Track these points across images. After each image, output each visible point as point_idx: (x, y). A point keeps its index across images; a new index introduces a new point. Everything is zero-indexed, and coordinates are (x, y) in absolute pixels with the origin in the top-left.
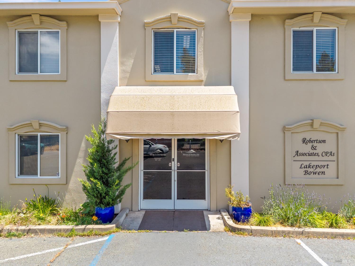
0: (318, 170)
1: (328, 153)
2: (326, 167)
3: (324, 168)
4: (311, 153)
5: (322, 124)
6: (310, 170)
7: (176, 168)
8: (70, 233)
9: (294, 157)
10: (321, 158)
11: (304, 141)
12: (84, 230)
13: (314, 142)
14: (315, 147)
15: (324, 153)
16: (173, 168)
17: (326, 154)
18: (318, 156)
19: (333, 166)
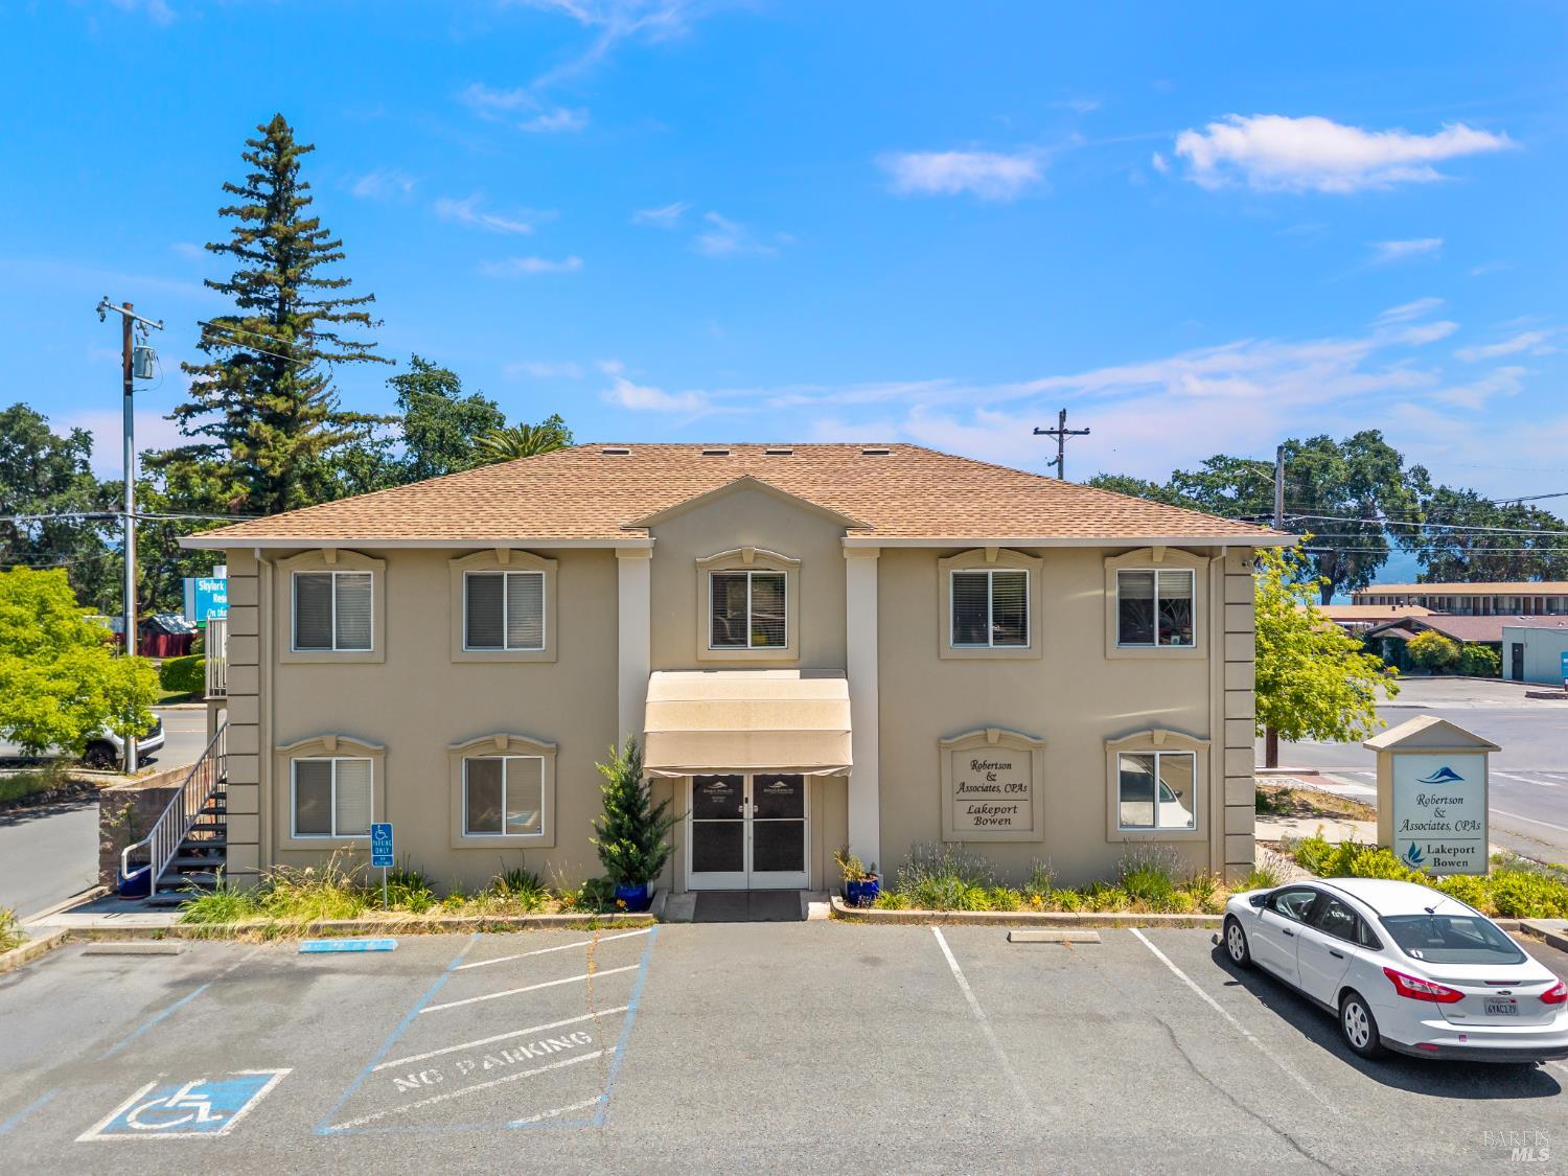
0: (999, 816)
1: (1015, 786)
2: (1012, 810)
3: (1009, 812)
4: (987, 787)
5: (1002, 737)
6: (984, 816)
7: (751, 816)
8: (590, 925)
9: (957, 793)
10: (1003, 795)
11: (975, 765)
12: (611, 920)
13: (991, 766)
14: (994, 775)
15: (1008, 786)
16: (745, 816)
17: (1012, 788)
18: (999, 791)
19: (1023, 807)
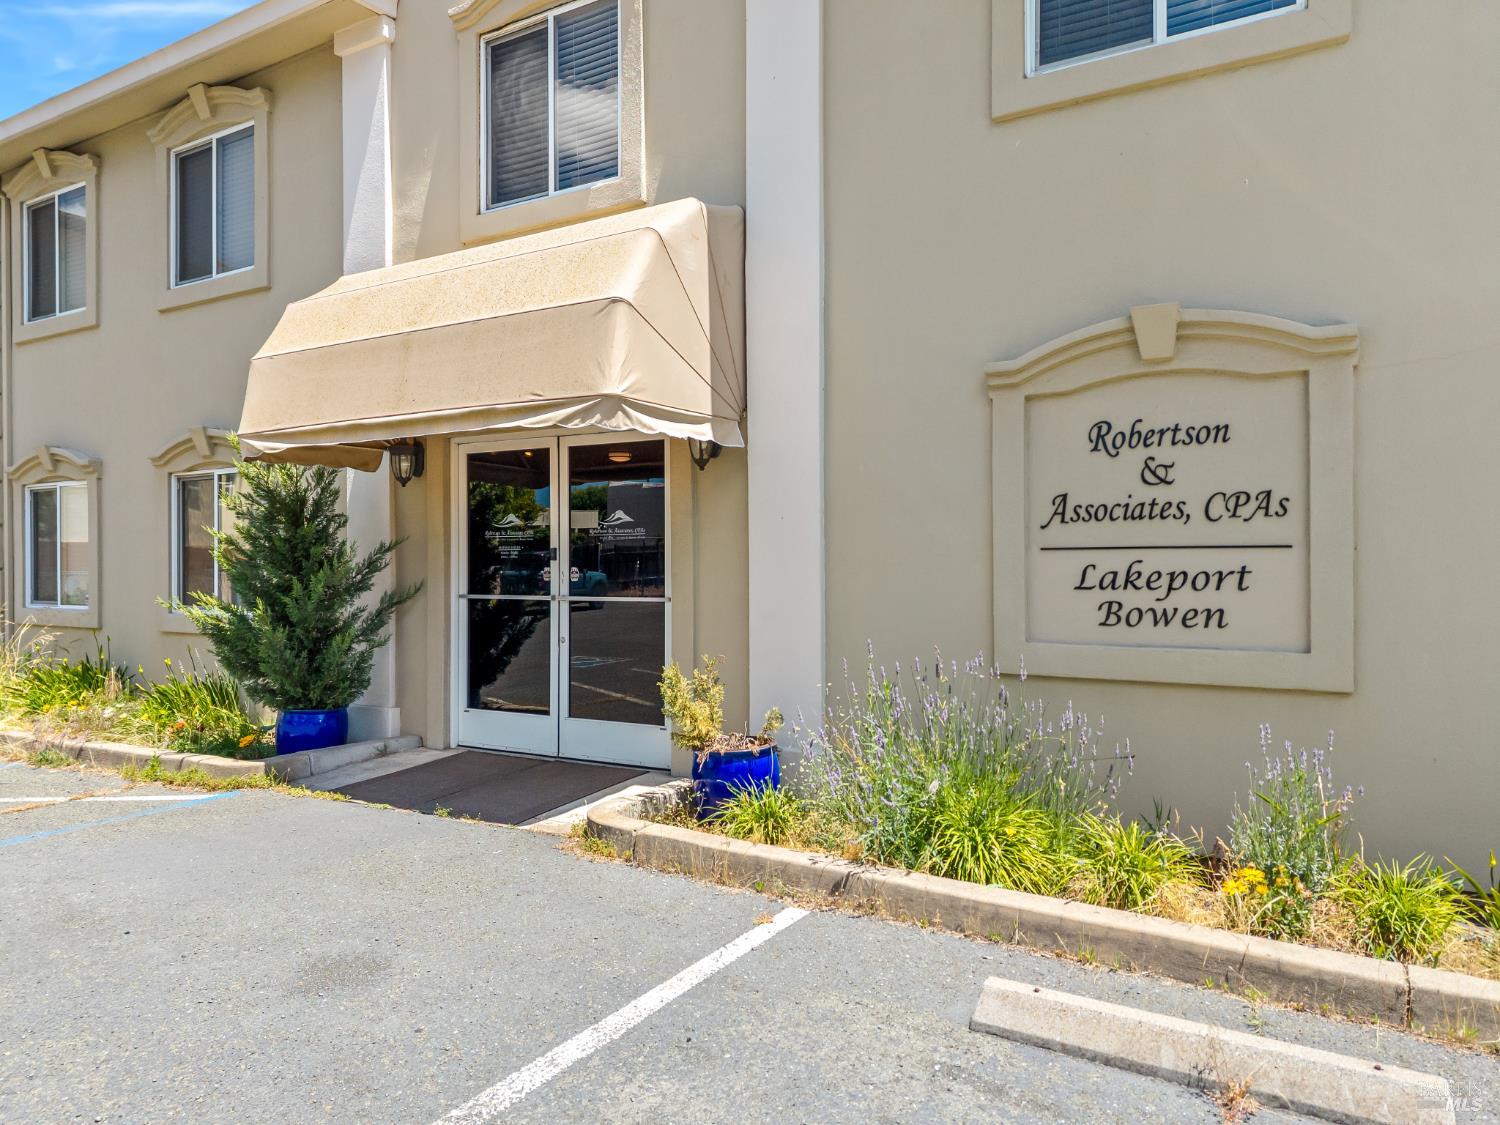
0: (1184, 599)
1: (1243, 499)
2: (1231, 582)
3: (1218, 588)
4: (1142, 505)
5: (1185, 334)
6: (1131, 599)
7: (565, 589)
9: (1043, 527)
10: (1198, 530)
11: (1101, 437)
12: (180, 765)
13: (1156, 438)
14: (1166, 467)
15: (1219, 500)
16: (554, 590)
17: (1232, 504)
18: (1184, 518)
